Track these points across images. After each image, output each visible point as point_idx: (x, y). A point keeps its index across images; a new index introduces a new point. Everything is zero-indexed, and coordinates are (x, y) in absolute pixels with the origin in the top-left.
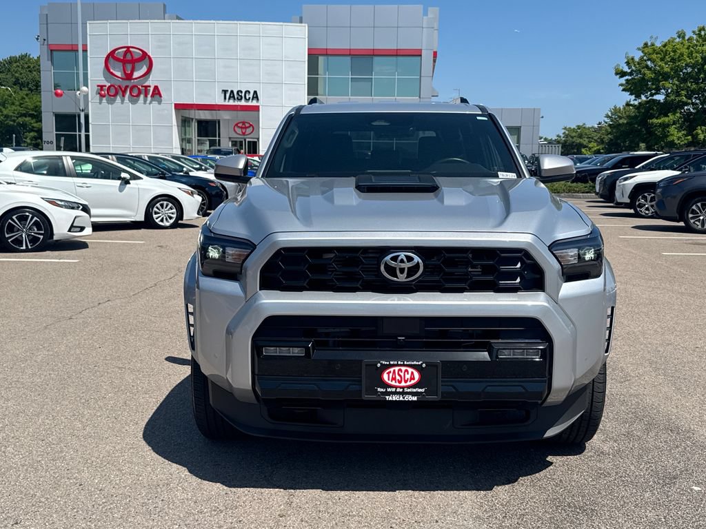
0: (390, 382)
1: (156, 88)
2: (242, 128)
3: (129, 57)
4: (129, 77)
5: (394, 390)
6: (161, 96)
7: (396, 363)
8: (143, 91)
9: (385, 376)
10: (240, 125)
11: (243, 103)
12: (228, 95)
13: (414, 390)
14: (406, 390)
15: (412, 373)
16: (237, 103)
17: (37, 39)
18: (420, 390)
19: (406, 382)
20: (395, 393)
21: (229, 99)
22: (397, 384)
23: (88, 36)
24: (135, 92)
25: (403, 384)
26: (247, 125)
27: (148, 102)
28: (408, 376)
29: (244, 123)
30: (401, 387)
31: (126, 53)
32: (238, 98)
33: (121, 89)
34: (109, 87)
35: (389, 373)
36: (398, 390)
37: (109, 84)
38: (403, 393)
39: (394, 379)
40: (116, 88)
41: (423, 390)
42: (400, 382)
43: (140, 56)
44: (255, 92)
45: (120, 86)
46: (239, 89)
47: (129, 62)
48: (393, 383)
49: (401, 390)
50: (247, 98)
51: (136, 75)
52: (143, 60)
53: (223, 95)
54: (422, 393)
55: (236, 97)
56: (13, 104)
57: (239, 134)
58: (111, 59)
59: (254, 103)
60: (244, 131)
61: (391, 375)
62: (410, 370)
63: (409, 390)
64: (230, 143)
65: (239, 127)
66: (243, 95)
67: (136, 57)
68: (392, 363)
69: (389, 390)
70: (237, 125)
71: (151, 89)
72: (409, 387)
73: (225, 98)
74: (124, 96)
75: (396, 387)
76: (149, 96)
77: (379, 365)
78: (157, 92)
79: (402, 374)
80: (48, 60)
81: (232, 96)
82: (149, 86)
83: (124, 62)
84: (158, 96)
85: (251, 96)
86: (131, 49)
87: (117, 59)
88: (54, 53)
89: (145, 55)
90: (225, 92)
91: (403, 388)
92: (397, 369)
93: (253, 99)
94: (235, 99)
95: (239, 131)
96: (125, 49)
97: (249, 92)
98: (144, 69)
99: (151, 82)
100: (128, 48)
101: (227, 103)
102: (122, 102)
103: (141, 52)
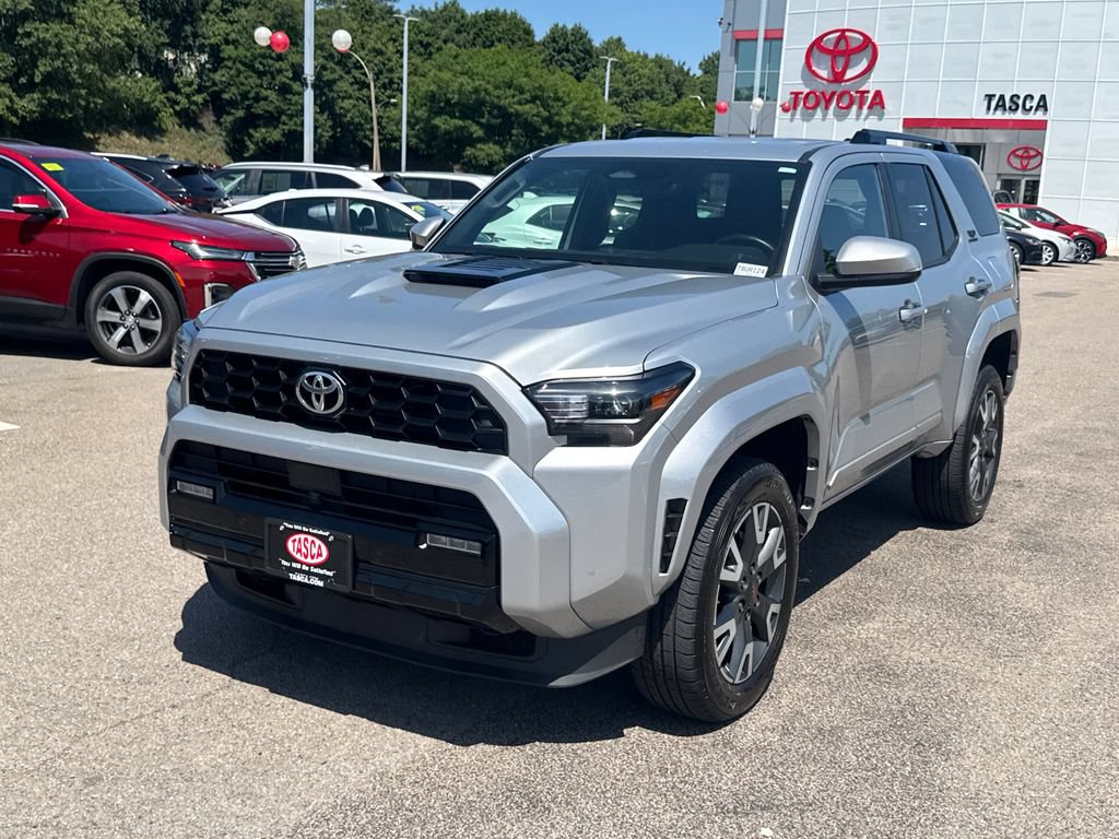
0: (294, 554)
1: (878, 94)
2: (1022, 157)
3: (842, 46)
4: (838, 77)
5: (299, 566)
6: (883, 108)
7: (300, 528)
8: (857, 101)
9: (290, 545)
10: (1020, 153)
11: (1019, 115)
12: (994, 104)
13: (321, 572)
14: (313, 570)
15: (320, 547)
16: (1008, 116)
17: (720, 23)
18: (328, 573)
19: (312, 557)
20: (300, 571)
21: (996, 109)
22: (302, 559)
23: (787, 16)
24: (845, 101)
25: (309, 560)
26: (1032, 153)
27: (863, 117)
28: (315, 551)
29: (1026, 149)
30: (307, 565)
31: (839, 40)
32: (1010, 108)
33: (824, 97)
34: (808, 94)
35: (294, 541)
36: (305, 568)
37: (808, 90)
38: (309, 573)
39: (299, 551)
40: (817, 96)
41: (331, 574)
42: (306, 557)
43: (861, 43)
44: (1043, 97)
45: (823, 93)
46: (1014, 93)
47: (842, 53)
48: (298, 556)
49: (307, 568)
50: (1028, 107)
51: (850, 74)
52: (864, 49)
53: (986, 102)
54: (329, 577)
55: (1007, 106)
56: (698, 121)
57: (1017, 169)
58: (815, 51)
59: (1039, 116)
60: (1025, 162)
61: (296, 543)
62: (318, 542)
63: (316, 570)
64: (999, 183)
65: (1018, 156)
66: (1020, 102)
67: (854, 45)
68: (296, 527)
69: (294, 565)
70: (1014, 152)
71: (870, 96)
72: (316, 566)
73: (989, 108)
74: (827, 108)
75: (302, 563)
76: (865, 107)
77: (282, 528)
78: (878, 100)
79: (308, 546)
80: (731, 55)
81: (1001, 104)
82: (868, 92)
83: (834, 54)
84: (879, 107)
85: (1035, 104)
86: (847, 34)
87: (825, 50)
88: (741, 44)
89: (867, 41)
90: (990, 97)
91: (309, 565)
92: (303, 536)
93: (1036, 110)
94: (1005, 110)
95: (1016, 162)
96: (838, 34)
97: (1032, 97)
98: (864, 64)
99: (871, 86)
100: (844, 31)
101: (990, 116)
102: (824, 117)
103: (861, 38)
